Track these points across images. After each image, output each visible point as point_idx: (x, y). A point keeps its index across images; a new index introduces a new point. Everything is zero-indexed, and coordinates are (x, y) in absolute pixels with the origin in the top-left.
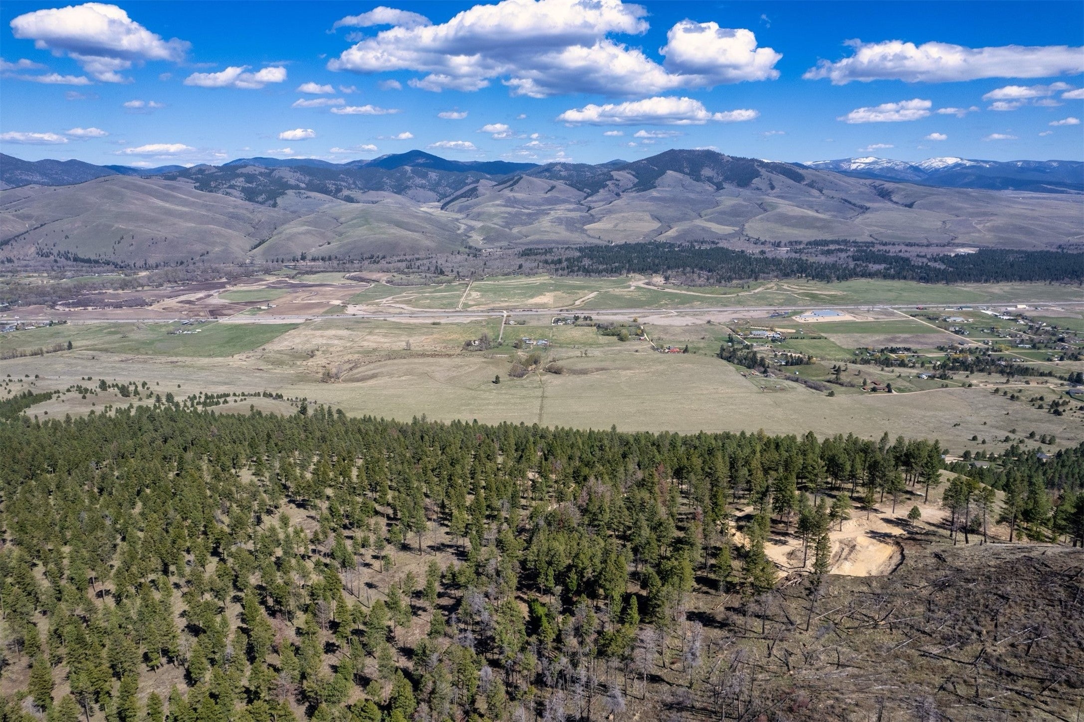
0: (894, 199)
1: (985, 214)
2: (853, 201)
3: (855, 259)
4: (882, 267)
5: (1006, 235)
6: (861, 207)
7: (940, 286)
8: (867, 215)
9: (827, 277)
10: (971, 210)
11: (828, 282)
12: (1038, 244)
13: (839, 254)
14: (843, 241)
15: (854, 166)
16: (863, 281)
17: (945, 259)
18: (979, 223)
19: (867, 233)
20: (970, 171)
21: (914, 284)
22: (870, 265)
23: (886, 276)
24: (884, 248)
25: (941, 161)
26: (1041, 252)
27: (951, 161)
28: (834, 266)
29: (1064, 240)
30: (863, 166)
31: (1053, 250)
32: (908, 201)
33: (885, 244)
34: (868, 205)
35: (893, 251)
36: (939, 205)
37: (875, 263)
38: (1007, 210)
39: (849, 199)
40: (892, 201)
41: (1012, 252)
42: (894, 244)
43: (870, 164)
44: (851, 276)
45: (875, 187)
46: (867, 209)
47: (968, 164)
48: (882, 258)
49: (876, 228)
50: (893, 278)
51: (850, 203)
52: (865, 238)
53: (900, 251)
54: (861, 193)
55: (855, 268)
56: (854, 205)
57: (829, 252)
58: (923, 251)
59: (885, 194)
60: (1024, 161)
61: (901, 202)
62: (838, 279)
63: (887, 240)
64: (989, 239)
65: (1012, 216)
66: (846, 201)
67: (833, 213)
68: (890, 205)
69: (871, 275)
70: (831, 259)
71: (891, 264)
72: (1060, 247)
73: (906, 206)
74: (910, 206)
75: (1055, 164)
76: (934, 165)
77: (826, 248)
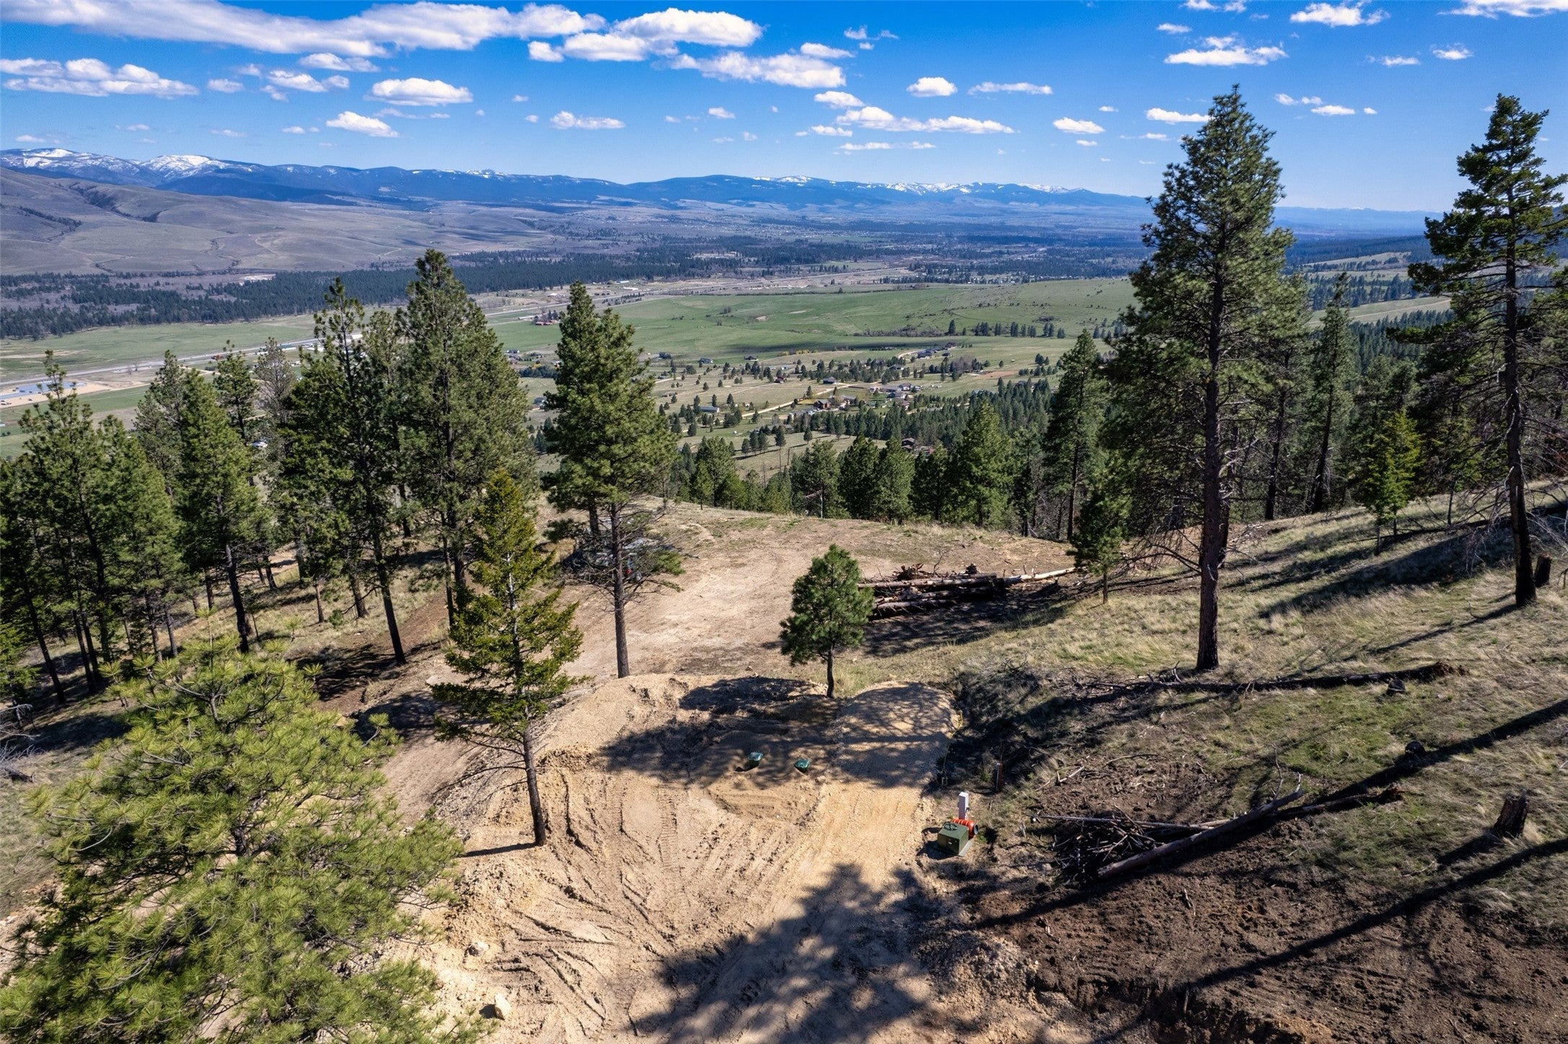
0: (120, 209)
1: (268, 229)
2: (44, 212)
3: (76, 300)
4: (133, 307)
5: (303, 255)
6: (66, 222)
7: (238, 324)
8: (80, 234)
9: (31, 331)
10: (248, 224)
11: (35, 339)
12: (348, 262)
13: (44, 295)
14: (45, 276)
15: (30, 163)
16: (104, 331)
17: (231, 289)
18: (265, 240)
19: (89, 262)
20: (227, 175)
21: (195, 326)
22: (111, 308)
23: (144, 320)
24: (128, 282)
25: (180, 160)
26: (354, 272)
27: (197, 161)
28: (39, 313)
29: (376, 258)
30: (48, 162)
31: (367, 268)
32: (148, 212)
33: (128, 276)
34: (77, 218)
35: (144, 285)
36: (197, 217)
37: (117, 303)
38: (294, 223)
39: (37, 209)
40: (118, 212)
41: (317, 274)
42: (142, 275)
43: (60, 159)
44: (79, 326)
45: (81, 191)
46: (77, 224)
47: (222, 166)
48: (131, 295)
49: (104, 255)
50: (157, 321)
51: (40, 215)
52: (86, 268)
53: (158, 284)
54: (57, 198)
55: (82, 313)
56: (50, 218)
57: (21, 294)
58: (195, 281)
59: (103, 202)
60: (295, 166)
61: (135, 213)
62: (54, 332)
63: (131, 271)
64: (285, 261)
65: (304, 230)
66: (31, 212)
67: (11, 232)
68: (115, 217)
69: (116, 321)
70: (31, 304)
71: (147, 301)
72: (372, 265)
73: (145, 219)
74: (153, 219)
75: (332, 171)
76: (172, 166)
77: (14, 288)
